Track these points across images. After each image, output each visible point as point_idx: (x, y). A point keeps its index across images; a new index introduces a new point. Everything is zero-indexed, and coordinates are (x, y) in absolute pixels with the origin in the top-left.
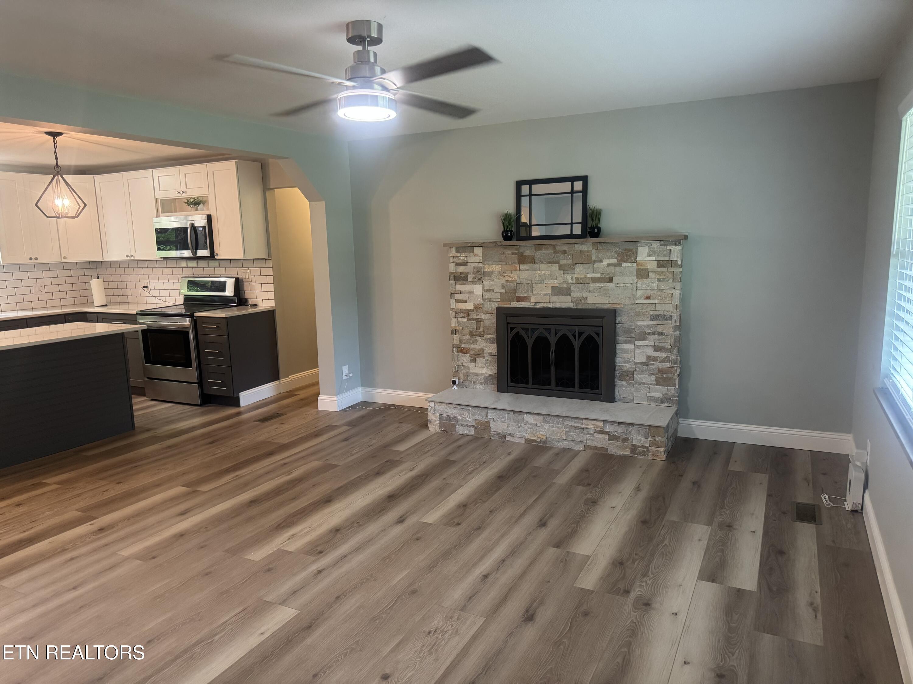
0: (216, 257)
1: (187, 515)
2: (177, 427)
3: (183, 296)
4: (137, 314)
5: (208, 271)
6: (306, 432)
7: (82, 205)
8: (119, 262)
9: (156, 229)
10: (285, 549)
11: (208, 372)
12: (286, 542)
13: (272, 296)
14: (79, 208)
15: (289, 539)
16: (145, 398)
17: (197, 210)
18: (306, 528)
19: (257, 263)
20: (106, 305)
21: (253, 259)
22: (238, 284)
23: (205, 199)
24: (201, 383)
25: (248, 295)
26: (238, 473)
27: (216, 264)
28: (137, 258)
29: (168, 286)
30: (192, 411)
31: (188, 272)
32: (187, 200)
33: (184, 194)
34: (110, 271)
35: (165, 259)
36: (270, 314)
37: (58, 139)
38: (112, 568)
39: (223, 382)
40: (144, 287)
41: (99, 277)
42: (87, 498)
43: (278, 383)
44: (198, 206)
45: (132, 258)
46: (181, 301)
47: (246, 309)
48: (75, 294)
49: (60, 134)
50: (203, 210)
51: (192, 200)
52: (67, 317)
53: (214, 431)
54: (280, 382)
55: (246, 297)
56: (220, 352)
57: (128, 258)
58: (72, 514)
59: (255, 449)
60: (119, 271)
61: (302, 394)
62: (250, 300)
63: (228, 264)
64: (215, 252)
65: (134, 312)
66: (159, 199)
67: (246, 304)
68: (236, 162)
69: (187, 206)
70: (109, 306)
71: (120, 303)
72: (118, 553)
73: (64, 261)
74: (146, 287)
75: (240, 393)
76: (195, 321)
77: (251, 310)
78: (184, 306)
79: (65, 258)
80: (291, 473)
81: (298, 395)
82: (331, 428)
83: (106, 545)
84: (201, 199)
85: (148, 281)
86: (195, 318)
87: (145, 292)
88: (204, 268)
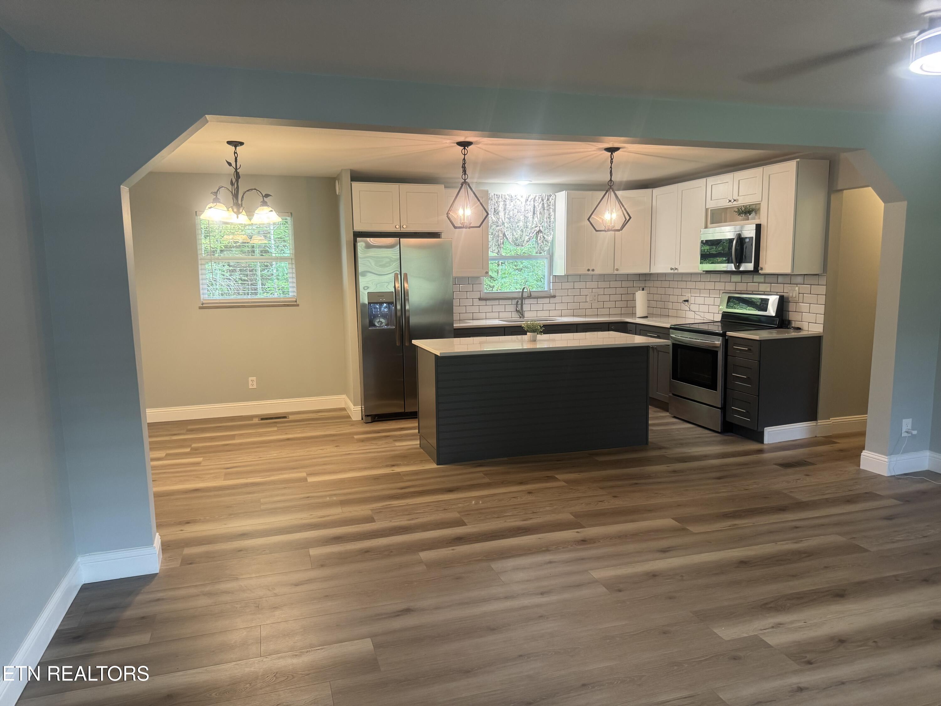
0: (760, 272)
1: (667, 554)
2: (689, 451)
3: (721, 312)
4: (671, 328)
5: (752, 286)
6: (836, 493)
7: (628, 218)
8: (665, 274)
9: (702, 241)
10: (763, 638)
11: (733, 398)
12: (767, 630)
13: (821, 319)
14: (625, 221)
15: (773, 627)
16: (668, 414)
17: (748, 219)
18: (798, 621)
19: (808, 280)
20: (646, 317)
21: (804, 275)
22: (783, 303)
23: (757, 207)
24: (724, 409)
25: (792, 316)
26: (738, 522)
27: (761, 279)
28: (681, 271)
29: (709, 301)
30: (711, 437)
31: (730, 287)
32: (738, 209)
33: (735, 203)
34: (658, 284)
35: (708, 272)
36: (816, 340)
37: (616, 154)
38: (579, 586)
39: (747, 412)
40: (685, 301)
41: (644, 288)
42: (583, 504)
43: (815, 424)
44: (750, 215)
45: (676, 271)
46: (718, 318)
47: (788, 333)
48: (623, 304)
49: (617, 149)
50: (754, 219)
51: (743, 209)
52: (610, 325)
53: (727, 465)
54: (817, 423)
55: (790, 319)
56: (748, 378)
57: (672, 271)
58: (566, 516)
59: (765, 498)
60: (666, 284)
61: (843, 444)
62: (793, 322)
63: (774, 279)
64: (760, 266)
65: (668, 326)
66: (710, 209)
67: (789, 327)
68: (797, 161)
69: (737, 215)
70: (650, 317)
71: (661, 316)
72: (589, 571)
73: (616, 272)
74: (687, 301)
75: (765, 428)
76: (727, 341)
77: (793, 334)
78: (721, 323)
79: (617, 270)
80: (801, 541)
81: (836, 443)
82: (870, 496)
83: (583, 559)
84: (754, 207)
85: (690, 295)
86: (727, 338)
87: (685, 307)
88: (748, 284)
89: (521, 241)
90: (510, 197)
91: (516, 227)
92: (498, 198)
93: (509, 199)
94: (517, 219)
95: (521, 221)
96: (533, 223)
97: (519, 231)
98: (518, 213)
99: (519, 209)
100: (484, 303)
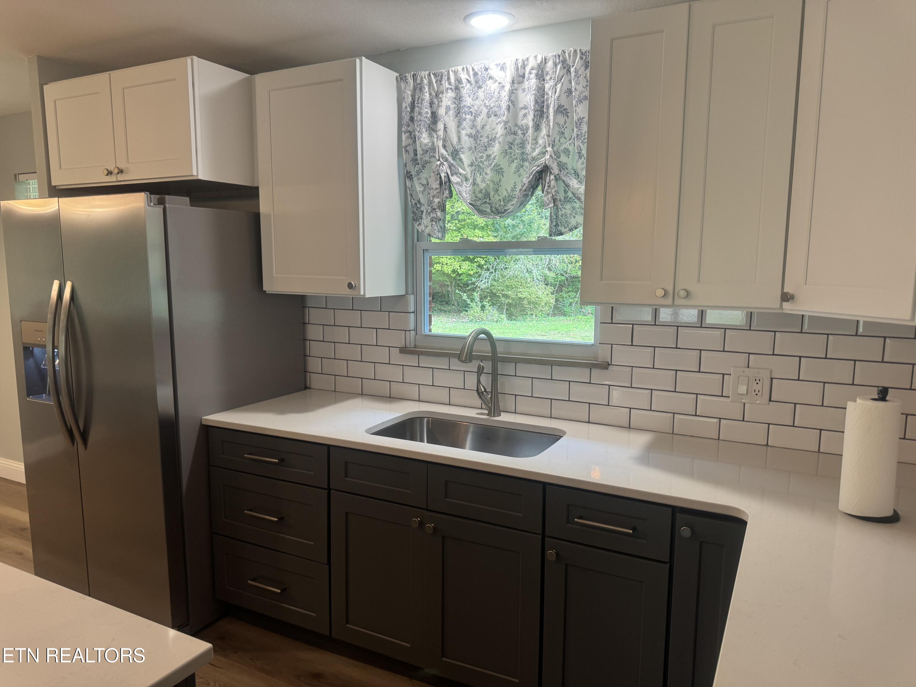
89: (500, 200)
90: (471, 73)
91: (483, 160)
92: (438, 82)
93: (469, 81)
94: (488, 137)
95: (497, 142)
96: (537, 143)
97: (488, 171)
98: (488, 117)
99: (492, 105)
100: (412, 360)
